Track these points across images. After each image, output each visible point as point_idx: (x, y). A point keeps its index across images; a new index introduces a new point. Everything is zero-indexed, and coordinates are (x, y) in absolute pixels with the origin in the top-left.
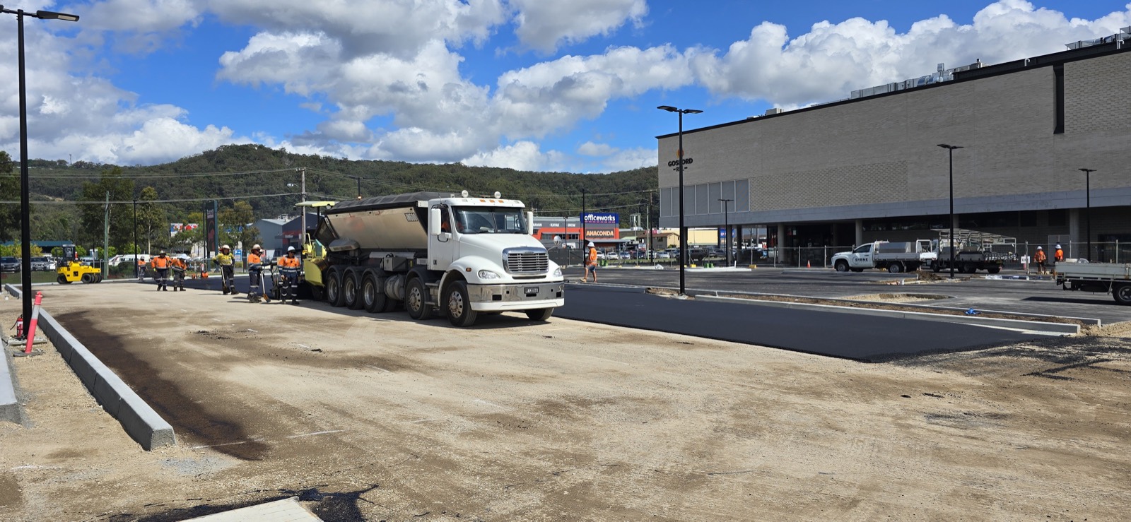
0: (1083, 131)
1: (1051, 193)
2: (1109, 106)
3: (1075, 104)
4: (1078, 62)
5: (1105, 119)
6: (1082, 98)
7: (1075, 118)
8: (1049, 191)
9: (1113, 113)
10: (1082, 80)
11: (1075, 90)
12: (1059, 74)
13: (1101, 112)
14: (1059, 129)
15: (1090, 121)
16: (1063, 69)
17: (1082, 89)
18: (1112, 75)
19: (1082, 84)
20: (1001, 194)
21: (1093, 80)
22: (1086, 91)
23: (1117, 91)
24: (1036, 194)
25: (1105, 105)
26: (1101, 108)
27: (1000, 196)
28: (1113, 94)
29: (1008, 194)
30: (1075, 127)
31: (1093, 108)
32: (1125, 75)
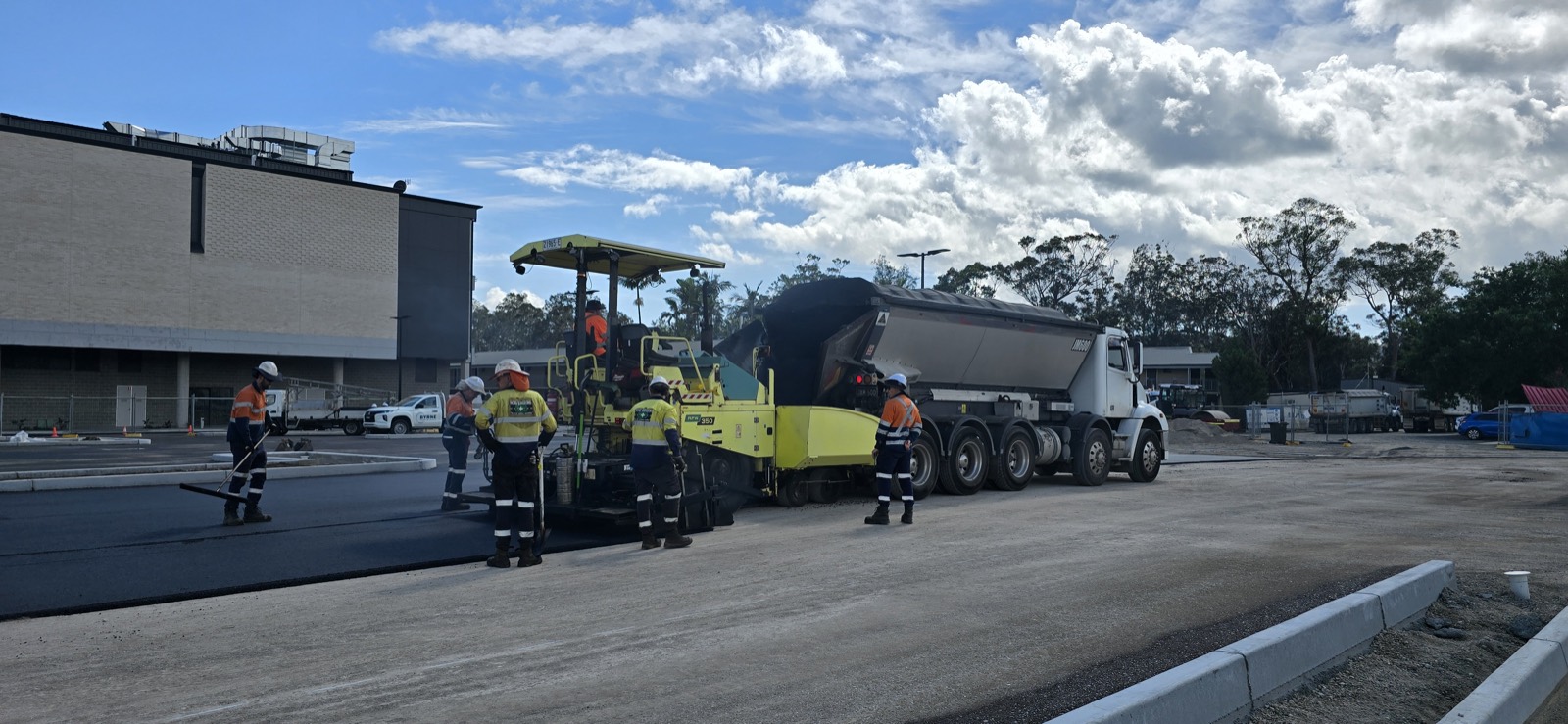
0: (226, 255)
1: (184, 329)
2: (258, 233)
3: (218, 219)
4: (223, 167)
5: (253, 246)
6: (228, 214)
7: (218, 237)
8: (182, 326)
9: (262, 242)
10: (228, 191)
11: (219, 201)
12: (198, 175)
13: (249, 238)
14: (197, 246)
15: (236, 245)
16: (204, 169)
17: (228, 203)
18: (263, 196)
19: (228, 197)
20: (113, 323)
21: (241, 196)
22: (232, 206)
23: (266, 217)
24: (165, 328)
25: (253, 229)
26: (249, 233)
27: (112, 326)
28: (262, 219)
29: (123, 323)
30: (218, 248)
31: (240, 231)
32: (275, 201)
